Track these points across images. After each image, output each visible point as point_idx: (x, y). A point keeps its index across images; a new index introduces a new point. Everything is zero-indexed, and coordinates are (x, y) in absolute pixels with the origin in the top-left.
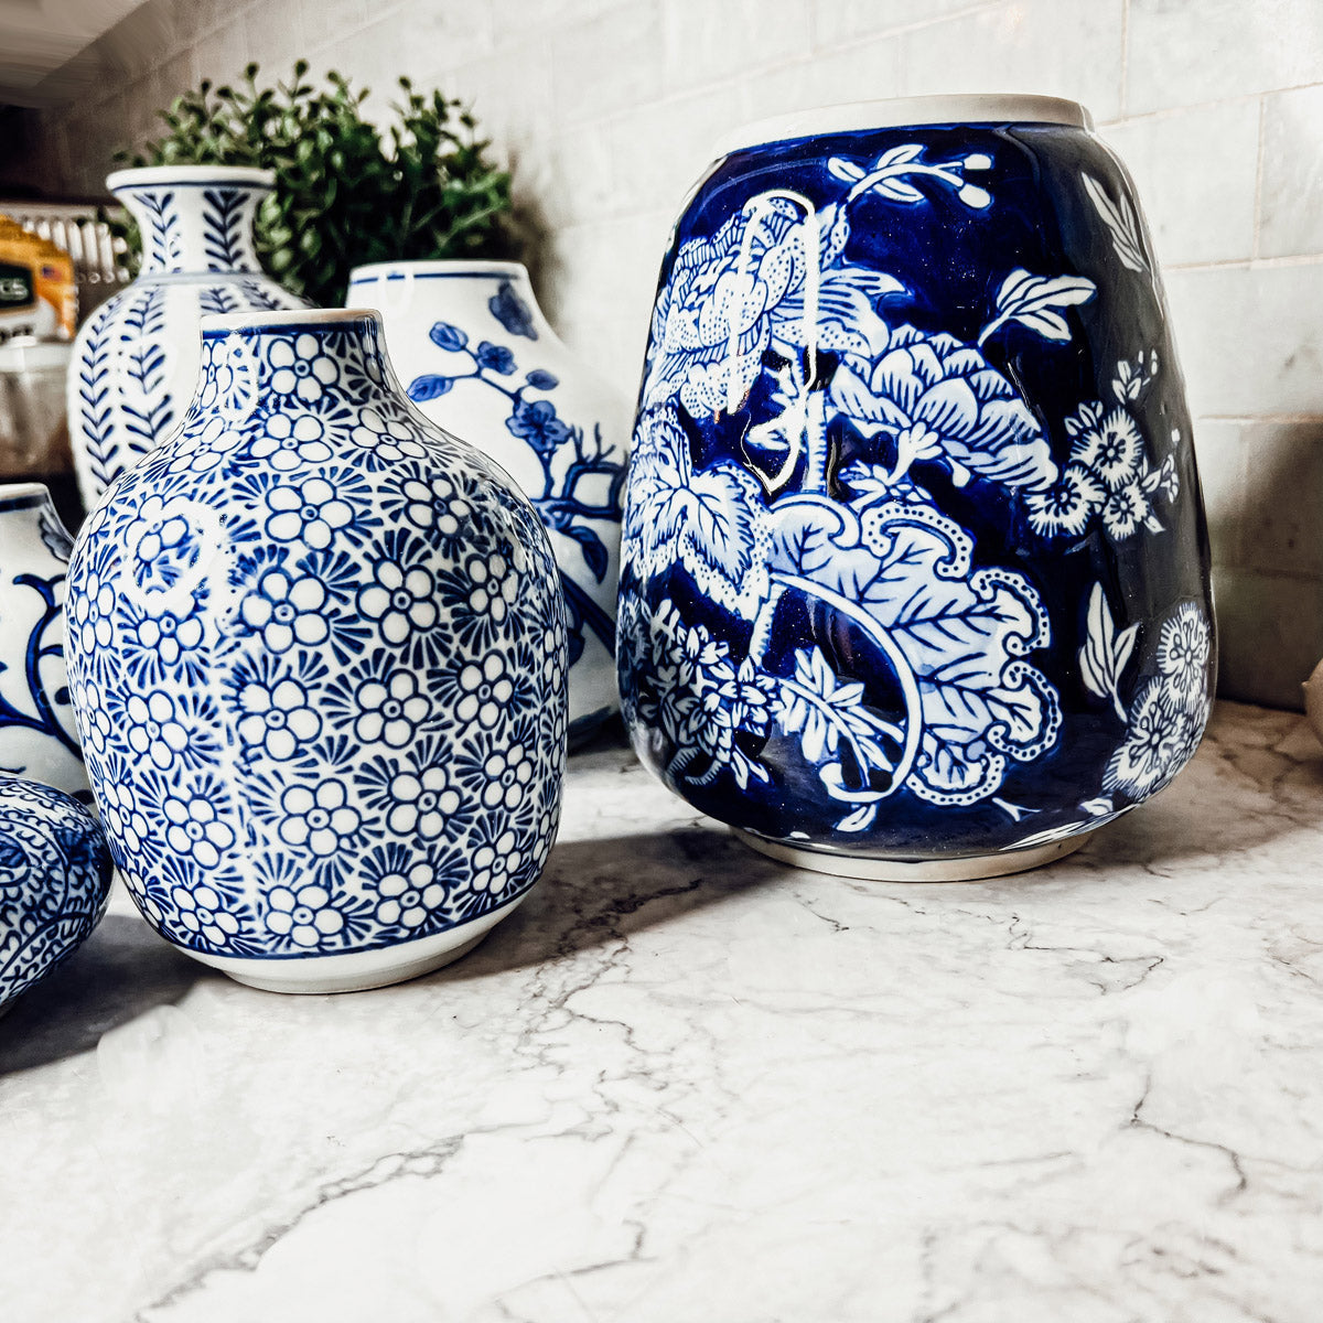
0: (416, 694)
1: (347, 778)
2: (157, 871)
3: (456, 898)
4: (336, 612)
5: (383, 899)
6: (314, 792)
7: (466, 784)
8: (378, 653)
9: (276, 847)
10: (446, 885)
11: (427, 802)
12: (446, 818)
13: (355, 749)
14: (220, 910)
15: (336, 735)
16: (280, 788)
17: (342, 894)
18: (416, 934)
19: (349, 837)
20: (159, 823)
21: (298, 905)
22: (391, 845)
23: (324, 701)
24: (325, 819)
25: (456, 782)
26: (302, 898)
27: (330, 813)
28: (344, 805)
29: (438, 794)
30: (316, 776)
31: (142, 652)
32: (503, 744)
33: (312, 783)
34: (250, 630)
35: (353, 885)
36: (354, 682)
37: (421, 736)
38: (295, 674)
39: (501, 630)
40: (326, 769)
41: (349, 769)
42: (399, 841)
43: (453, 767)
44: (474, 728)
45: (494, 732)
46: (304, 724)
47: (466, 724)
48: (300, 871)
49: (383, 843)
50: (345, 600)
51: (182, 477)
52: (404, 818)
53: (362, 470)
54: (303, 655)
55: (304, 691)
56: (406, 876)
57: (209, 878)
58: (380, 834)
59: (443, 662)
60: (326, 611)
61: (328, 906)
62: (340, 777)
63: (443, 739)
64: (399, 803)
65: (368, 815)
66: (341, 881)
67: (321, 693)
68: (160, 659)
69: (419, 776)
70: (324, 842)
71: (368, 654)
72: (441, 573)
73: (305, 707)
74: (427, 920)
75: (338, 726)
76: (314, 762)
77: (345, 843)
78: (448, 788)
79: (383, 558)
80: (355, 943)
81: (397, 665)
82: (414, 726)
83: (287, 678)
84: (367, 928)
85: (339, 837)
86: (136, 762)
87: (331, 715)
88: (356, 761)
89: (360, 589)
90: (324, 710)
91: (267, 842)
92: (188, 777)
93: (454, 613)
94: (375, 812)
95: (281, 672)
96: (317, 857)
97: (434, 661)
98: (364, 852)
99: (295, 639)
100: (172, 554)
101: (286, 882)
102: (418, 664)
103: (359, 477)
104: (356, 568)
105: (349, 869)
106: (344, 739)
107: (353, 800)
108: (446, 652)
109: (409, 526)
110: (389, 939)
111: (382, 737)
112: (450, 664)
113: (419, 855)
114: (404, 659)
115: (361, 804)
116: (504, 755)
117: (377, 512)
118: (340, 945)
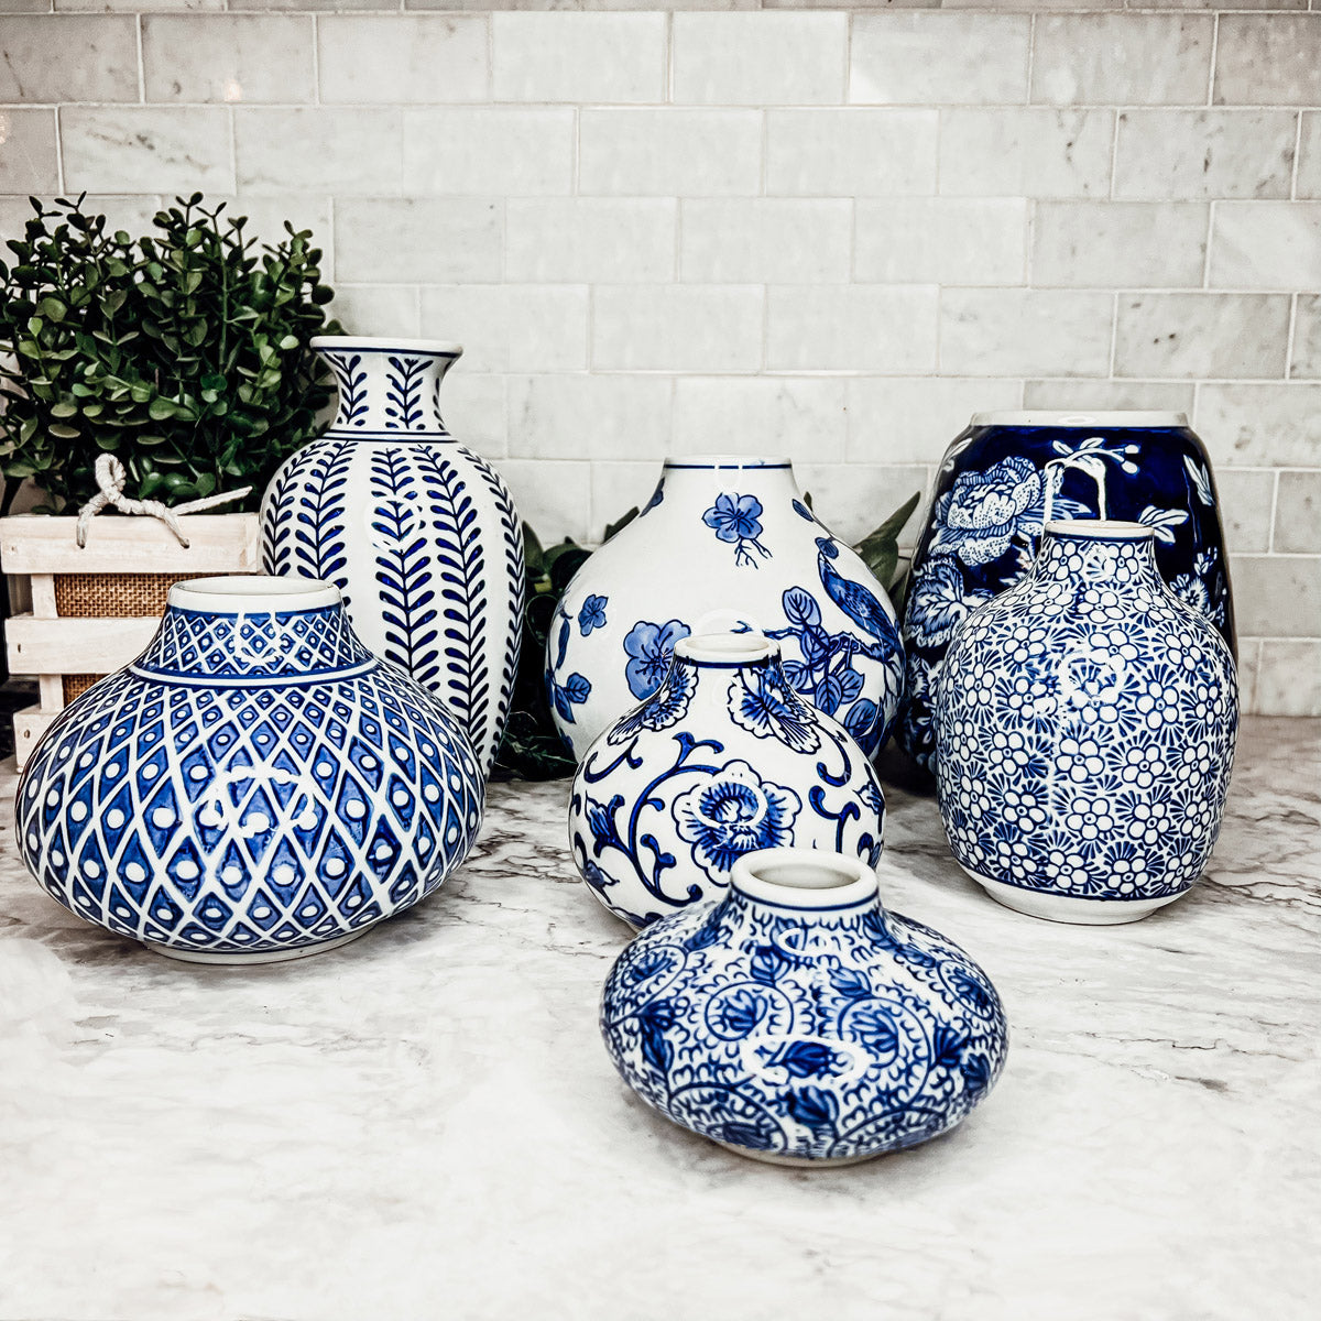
0: (1159, 760)
1: (1112, 800)
2: (991, 830)
3: (1153, 884)
4: (1124, 707)
5: (1114, 873)
6: (1091, 803)
7: (1174, 817)
8: (1143, 734)
9: (1062, 828)
10: (1150, 874)
11: (1152, 823)
12: (1160, 835)
13: (1120, 784)
14: (1027, 857)
15: (1111, 774)
16: (1072, 797)
17: (1092, 863)
18: (1125, 897)
19: (1105, 832)
20: (999, 804)
21: (1065, 863)
22: (1127, 843)
23: (1109, 755)
24: (1094, 819)
25: (1169, 815)
26: (1069, 860)
27: (1098, 817)
28: (1106, 815)
29: (1159, 820)
30: (1094, 795)
31: (1010, 710)
32: (1198, 799)
33: (1091, 798)
34: (1074, 710)
35: (1099, 860)
36: (1127, 747)
37: (1157, 784)
38: (1095, 737)
39: (1210, 730)
40: (1101, 792)
41: (1114, 795)
42: (1132, 842)
43: (1169, 806)
44: (1185, 785)
45: (1195, 790)
46: (1094, 765)
47: (1182, 782)
48: (1072, 845)
49: (1122, 841)
50: (1130, 701)
51: (1039, 618)
52: (1137, 829)
53: (1142, 626)
54: (1102, 728)
55: (1099, 747)
56: (1130, 863)
57: (1025, 838)
58: (1122, 835)
59: (1177, 743)
60: (1118, 706)
61: (1082, 868)
62: (1108, 798)
63: (1168, 788)
64: (1137, 819)
65: (1118, 823)
66: (1093, 857)
67: (1108, 750)
68: (1020, 715)
69: (1150, 807)
70: (1090, 832)
71: (1137, 733)
72: (1184, 693)
73: (1098, 756)
74: (1133, 892)
75: (1113, 770)
76: (1095, 787)
77: (1102, 836)
78: (1164, 817)
79: (1153, 680)
80: (1090, 893)
81: (1152, 742)
82: (1154, 778)
83: (1091, 739)
84: (1100, 887)
85: (1099, 831)
86: (991, 768)
87: (1110, 763)
88: (1119, 791)
89: (1138, 695)
90: (1107, 759)
91: (1057, 825)
92: (1024, 781)
93: (1188, 716)
94: (1122, 822)
95: (1088, 735)
96: (1084, 839)
97: (1172, 743)
98: (1111, 843)
99: (1099, 719)
100: (1035, 661)
101: (1062, 849)
102: (1164, 743)
103: (1141, 631)
104: (1137, 684)
105: (1100, 851)
106: (1115, 778)
107: (1112, 813)
108: (1179, 738)
109: (1168, 663)
110: (1109, 896)
111: (1136, 781)
112: (1180, 746)
113: (1140, 853)
114: (1156, 739)
115: (1115, 816)
116: (1198, 805)
117: (1151, 653)
118: (1081, 893)
